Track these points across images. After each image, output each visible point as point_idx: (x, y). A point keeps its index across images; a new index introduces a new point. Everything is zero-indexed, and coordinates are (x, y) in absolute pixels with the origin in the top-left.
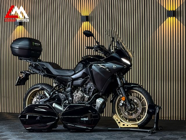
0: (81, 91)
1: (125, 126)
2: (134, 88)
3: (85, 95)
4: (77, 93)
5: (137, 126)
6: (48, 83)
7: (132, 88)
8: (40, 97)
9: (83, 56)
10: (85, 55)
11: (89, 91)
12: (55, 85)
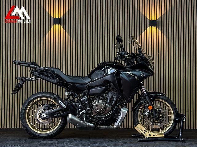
0: (101, 100)
1: (152, 136)
2: (159, 97)
3: (107, 104)
4: (99, 102)
5: (163, 136)
6: (51, 92)
7: (156, 97)
8: (48, 108)
9: (98, 63)
10: (101, 62)
11: (111, 100)
12: (67, 93)
